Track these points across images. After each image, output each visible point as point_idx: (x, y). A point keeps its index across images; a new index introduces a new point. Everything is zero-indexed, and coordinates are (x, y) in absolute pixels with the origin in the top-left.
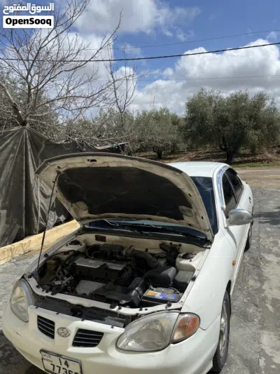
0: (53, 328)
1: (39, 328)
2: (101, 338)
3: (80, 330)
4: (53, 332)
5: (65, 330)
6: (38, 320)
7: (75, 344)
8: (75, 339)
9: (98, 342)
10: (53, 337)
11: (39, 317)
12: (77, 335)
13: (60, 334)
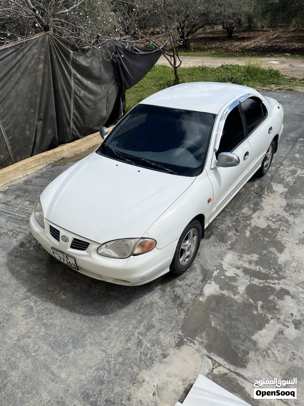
0: (59, 235)
1: (51, 233)
2: (88, 246)
3: (75, 239)
4: (59, 237)
5: (65, 238)
6: (50, 228)
7: (72, 247)
8: (72, 244)
9: (86, 248)
10: (59, 240)
11: (50, 226)
12: (73, 242)
13: (63, 239)
